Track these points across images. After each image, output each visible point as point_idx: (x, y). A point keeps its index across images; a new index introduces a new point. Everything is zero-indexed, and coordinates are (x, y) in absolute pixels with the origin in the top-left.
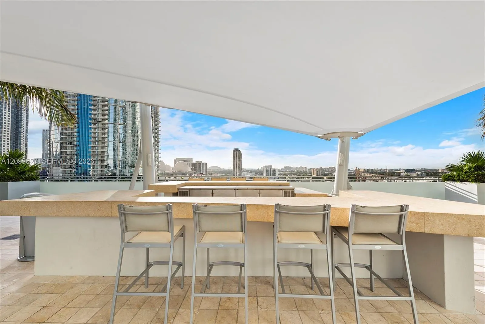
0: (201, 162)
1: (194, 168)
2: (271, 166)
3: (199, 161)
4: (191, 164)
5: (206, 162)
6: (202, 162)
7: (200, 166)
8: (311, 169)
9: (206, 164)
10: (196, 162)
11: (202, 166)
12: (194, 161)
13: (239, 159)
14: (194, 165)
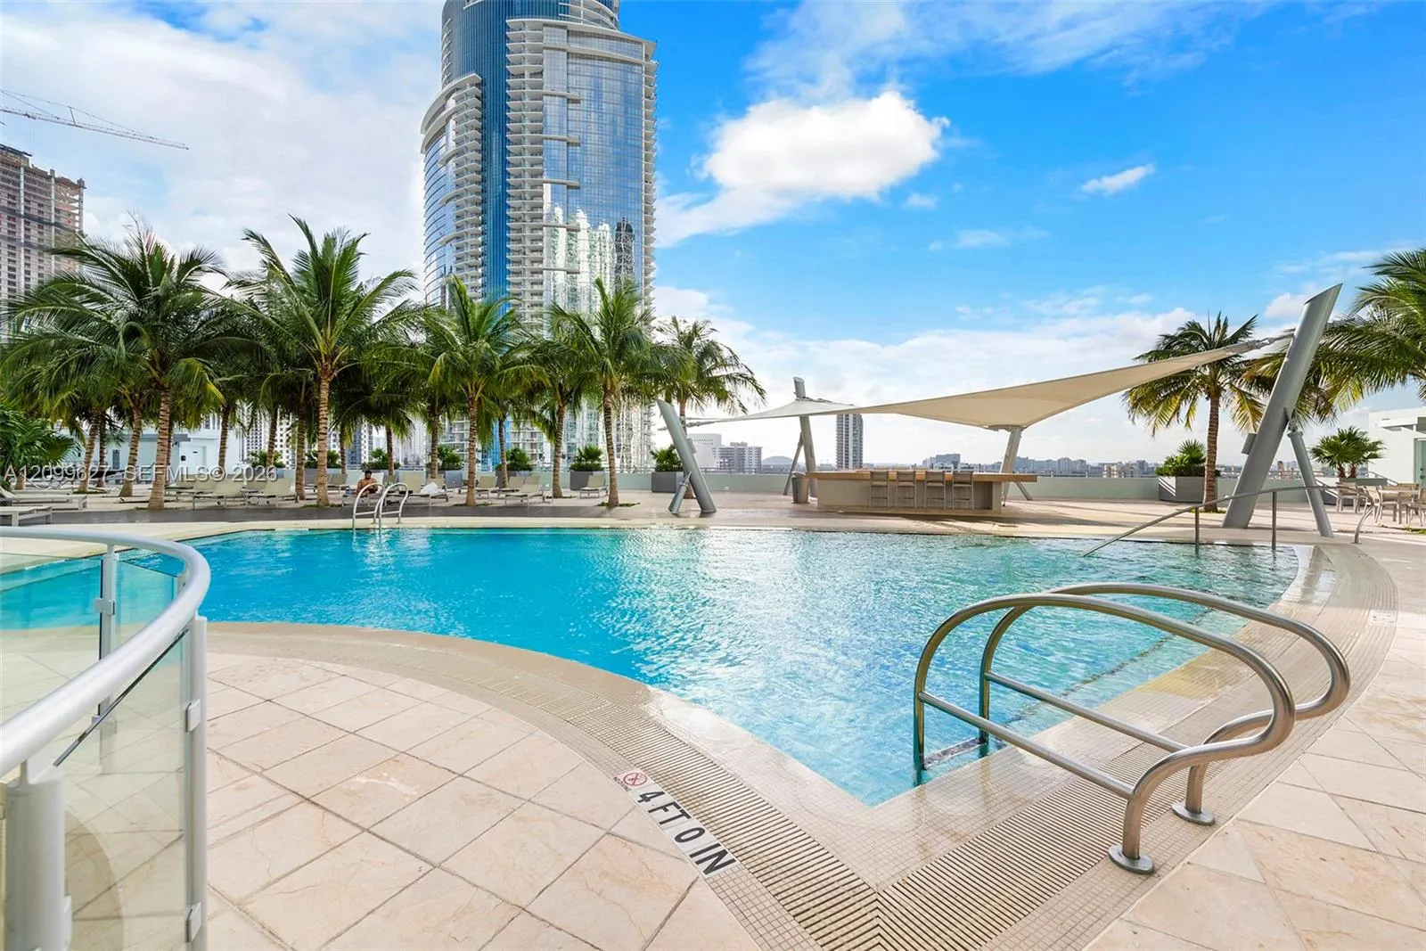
0: (746, 444)
1: (726, 460)
2: (959, 455)
3: (740, 442)
4: (717, 450)
5: (759, 446)
6: (749, 445)
7: (742, 458)
8: (1103, 465)
9: (759, 450)
10: (732, 444)
11: (747, 456)
12: (726, 443)
13: (854, 434)
14: (726, 453)
